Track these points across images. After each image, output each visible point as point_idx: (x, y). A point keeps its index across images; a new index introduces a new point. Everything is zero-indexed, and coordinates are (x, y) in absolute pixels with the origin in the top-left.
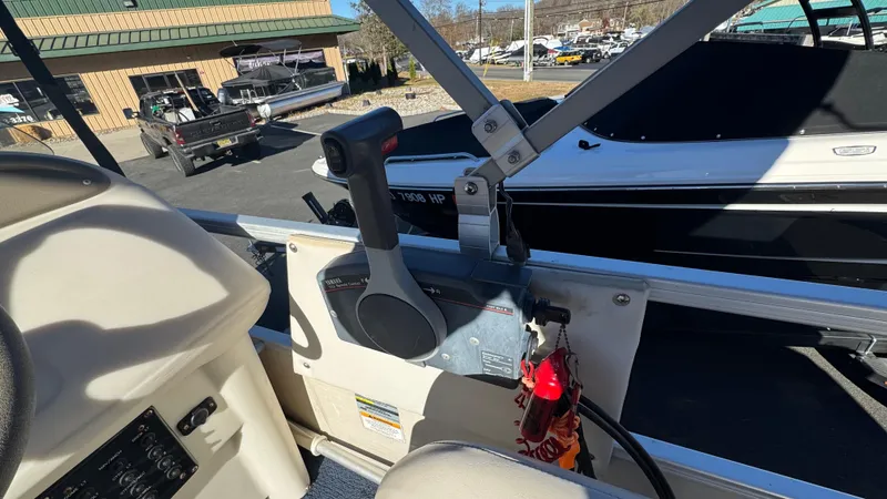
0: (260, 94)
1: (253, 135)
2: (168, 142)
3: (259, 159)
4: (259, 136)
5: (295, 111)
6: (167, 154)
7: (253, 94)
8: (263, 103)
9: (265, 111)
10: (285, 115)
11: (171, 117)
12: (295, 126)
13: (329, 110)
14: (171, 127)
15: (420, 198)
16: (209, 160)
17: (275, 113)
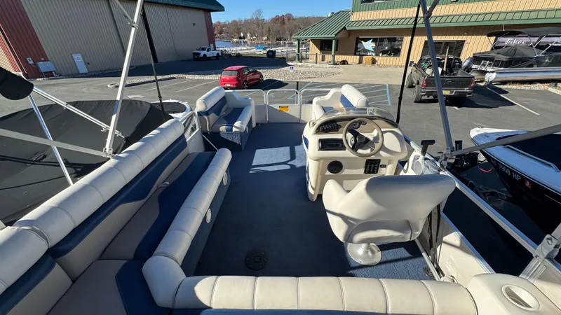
0: (495, 66)
1: (467, 92)
2: (418, 83)
3: (459, 107)
4: (469, 94)
5: (514, 82)
6: (414, 86)
7: (490, 65)
8: (493, 72)
9: (491, 77)
10: (504, 83)
11: (429, 71)
12: (505, 92)
13: (550, 89)
14: (425, 77)
15: (508, 172)
16: (431, 97)
17: (496, 80)
